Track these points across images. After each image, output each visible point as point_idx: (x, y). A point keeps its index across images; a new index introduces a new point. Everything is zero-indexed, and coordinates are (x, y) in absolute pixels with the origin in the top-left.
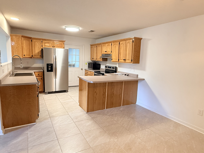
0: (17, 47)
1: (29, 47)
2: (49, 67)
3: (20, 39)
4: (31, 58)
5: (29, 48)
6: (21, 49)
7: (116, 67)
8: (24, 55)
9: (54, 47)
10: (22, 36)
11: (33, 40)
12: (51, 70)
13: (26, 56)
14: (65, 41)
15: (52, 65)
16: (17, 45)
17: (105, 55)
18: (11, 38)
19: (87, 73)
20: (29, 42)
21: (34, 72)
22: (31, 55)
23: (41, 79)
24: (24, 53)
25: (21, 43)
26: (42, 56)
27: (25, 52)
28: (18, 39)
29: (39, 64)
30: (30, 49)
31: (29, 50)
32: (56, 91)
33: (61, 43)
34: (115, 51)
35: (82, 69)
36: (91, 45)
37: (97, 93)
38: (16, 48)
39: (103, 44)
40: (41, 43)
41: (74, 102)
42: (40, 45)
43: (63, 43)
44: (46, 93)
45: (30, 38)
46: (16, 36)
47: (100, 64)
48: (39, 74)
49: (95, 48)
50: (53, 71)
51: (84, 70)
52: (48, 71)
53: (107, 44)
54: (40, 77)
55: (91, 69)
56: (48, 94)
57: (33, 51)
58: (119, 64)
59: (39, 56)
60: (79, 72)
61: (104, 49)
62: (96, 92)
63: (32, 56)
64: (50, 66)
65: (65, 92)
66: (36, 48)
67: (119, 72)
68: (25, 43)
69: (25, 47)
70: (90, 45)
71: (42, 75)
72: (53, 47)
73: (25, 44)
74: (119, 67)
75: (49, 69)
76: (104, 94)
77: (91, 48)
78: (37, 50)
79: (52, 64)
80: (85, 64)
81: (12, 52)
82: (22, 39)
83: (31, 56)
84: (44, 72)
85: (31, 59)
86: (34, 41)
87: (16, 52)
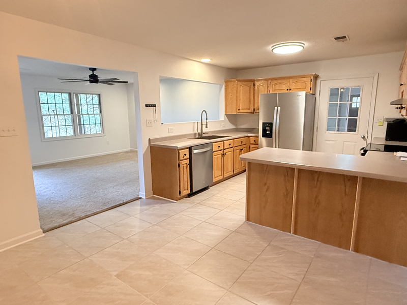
0: (231, 98)
1: (250, 95)
2: (267, 128)
6: (235, 101)
8: (239, 109)
9: (290, 90)
10: (238, 81)
13: (242, 111)
14: (312, 75)
15: (270, 125)
18: (225, 86)
20: (249, 88)
21: (249, 137)
24: (239, 106)
25: (235, 92)
28: (232, 86)
31: (248, 100)
33: (305, 79)
35: (364, 138)
37: (268, 187)
40: (268, 87)
42: (266, 90)
43: (310, 79)
45: (252, 81)
46: (231, 81)
48: (255, 141)
51: (370, 140)
57: (256, 101)
60: (355, 145)
68: (243, 90)
69: (241, 96)
73: (241, 93)
75: (267, 132)
76: (287, 195)
79: (272, 123)
82: (237, 84)
83: (251, 110)
86: (258, 84)
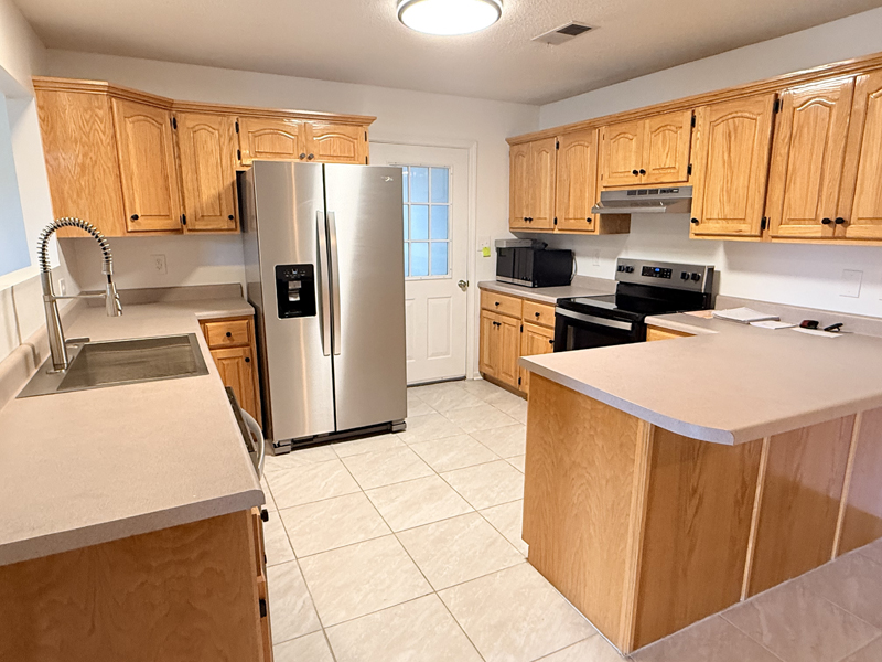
0: (83, 167)
1: (163, 161)
2: (292, 285)
3: (100, 113)
4: (179, 231)
5: (164, 168)
6: (111, 181)
7: (711, 270)
8: (135, 217)
9: (310, 158)
10: (114, 93)
11: (181, 118)
12: (306, 308)
13: (143, 224)
14: (370, 121)
15: (306, 274)
16: (85, 155)
17: (631, 193)
18: (40, 108)
19: (500, 309)
20: (156, 131)
21: (202, 322)
22: (176, 214)
23: (247, 360)
24: (132, 204)
25: (106, 139)
26: (242, 218)
27: (137, 200)
28: (86, 111)
29: (221, 269)
30: (166, 178)
31: (161, 182)
32: (336, 433)
33: (349, 130)
34: (729, 164)
35: (464, 285)
36: (513, 143)
37: (701, 499)
38: (78, 169)
39: (609, 124)
40: (231, 139)
41: (479, 521)
42: (224, 151)
43: (361, 130)
44: (278, 450)
45: (166, 105)
46: (72, 89)
47: (570, 251)
48: (229, 335)
49: (547, 158)
50: (314, 314)
51: (473, 290)
52: (286, 309)
53: (647, 121)
54: (239, 352)
55: (510, 280)
56: (294, 449)
57: (188, 186)
58: (730, 249)
59: (226, 218)
60: (449, 303)
61: (625, 158)
62: (695, 491)
63: (184, 220)
64: (296, 279)
65: (390, 431)
66: (202, 169)
67: (736, 303)
68: (135, 135)
69: (133, 161)
70: (507, 140)
71: (249, 340)
72: (302, 157)
73: (131, 146)
74: (732, 267)
75: (292, 299)
77: (515, 157)
78: (210, 184)
79: (312, 266)
80: (482, 254)
81: (52, 196)
82: (111, 108)
83: (174, 222)
84: (258, 318)
85: (180, 236)
86: (190, 124)
87: (83, 202)
